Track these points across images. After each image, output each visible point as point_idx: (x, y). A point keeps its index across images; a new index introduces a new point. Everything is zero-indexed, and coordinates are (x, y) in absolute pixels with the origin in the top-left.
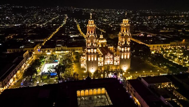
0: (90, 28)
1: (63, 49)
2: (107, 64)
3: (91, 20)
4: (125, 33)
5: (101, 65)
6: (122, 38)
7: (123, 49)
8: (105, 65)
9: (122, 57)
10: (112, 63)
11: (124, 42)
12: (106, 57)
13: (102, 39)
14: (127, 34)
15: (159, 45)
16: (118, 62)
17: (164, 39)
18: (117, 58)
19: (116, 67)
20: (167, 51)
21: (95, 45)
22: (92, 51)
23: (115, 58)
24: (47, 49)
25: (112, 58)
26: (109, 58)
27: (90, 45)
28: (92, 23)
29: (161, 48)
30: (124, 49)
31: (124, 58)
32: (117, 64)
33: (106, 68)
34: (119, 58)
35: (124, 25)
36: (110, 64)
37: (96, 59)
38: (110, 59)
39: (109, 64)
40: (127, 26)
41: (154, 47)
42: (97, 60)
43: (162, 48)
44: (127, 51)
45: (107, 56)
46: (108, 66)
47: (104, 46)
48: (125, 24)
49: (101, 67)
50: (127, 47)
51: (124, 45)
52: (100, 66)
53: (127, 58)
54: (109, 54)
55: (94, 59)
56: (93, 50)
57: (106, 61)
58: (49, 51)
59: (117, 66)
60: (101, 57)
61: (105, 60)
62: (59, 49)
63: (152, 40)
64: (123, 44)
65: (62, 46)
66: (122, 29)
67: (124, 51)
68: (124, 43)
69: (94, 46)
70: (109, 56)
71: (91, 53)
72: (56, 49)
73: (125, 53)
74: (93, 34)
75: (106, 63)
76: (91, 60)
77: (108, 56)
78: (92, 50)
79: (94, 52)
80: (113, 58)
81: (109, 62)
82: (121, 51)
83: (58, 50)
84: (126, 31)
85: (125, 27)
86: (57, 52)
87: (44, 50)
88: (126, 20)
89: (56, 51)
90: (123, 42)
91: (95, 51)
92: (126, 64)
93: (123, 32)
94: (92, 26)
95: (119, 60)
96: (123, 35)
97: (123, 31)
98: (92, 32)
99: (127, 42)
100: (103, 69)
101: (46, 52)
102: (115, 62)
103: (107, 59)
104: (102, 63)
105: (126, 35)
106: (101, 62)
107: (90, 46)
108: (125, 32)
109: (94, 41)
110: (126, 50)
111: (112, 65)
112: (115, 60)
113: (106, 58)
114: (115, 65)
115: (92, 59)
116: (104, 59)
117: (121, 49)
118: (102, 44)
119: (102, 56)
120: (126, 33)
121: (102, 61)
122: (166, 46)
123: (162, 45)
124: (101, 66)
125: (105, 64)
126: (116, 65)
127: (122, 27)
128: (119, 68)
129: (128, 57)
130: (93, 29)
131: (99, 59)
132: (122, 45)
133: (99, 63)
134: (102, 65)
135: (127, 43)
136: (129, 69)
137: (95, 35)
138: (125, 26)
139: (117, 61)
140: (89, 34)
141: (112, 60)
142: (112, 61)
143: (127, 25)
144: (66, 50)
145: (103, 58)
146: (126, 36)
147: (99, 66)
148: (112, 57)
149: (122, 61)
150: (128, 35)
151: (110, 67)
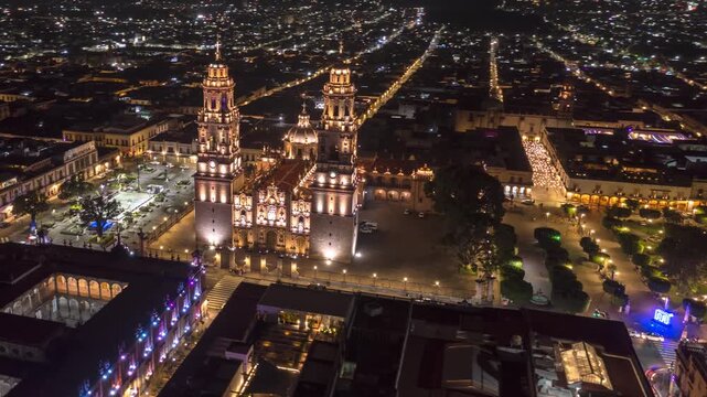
0: (209, 91)
2: (265, 222)
3: (216, 66)
4: (330, 119)
5: (243, 222)
7: (322, 179)
8: (258, 226)
9: (320, 208)
10: (282, 223)
12: (261, 198)
14: (340, 123)
16: (307, 224)
18: (302, 208)
19: (298, 241)
21: (223, 151)
22: (213, 170)
23: (294, 206)
25: (282, 203)
26: (272, 201)
27: (208, 147)
30: (328, 177)
31: (325, 212)
32: (301, 229)
33: (264, 236)
34: (308, 207)
36: (278, 224)
37: (223, 199)
38: (277, 205)
39: (272, 223)
42: (230, 202)
44: (338, 186)
45: (266, 194)
46: (271, 232)
47: (306, 157)
49: (243, 230)
50: (340, 172)
52: (241, 227)
53: (337, 214)
54: (273, 189)
55: (218, 197)
56: (217, 167)
57: (264, 214)
59: (301, 237)
60: (243, 196)
61: (259, 208)
67: (327, 185)
68: (328, 156)
69: (219, 153)
70: (272, 197)
71: (208, 174)
72: (193, 145)
73: (332, 195)
74: (217, 110)
75: (262, 218)
76: (208, 200)
77: (269, 196)
78: (213, 164)
79: (217, 175)
80: (288, 206)
81: (274, 219)
82: (316, 185)
84: (336, 114)
85: (331, 97)
86: (193, 158)
87: (157, 145)
89: (192, 154)
91: (223, 169)
92: (334, 237)
94: (214, 84)
95: (308, 214)
97: (326, 112)
98: (214, 106)
99: (340, 152)
100: (251, 239)
102: (294, 222)
103: (266, 205)
104: (249, 217)
105: (335, 126)
106: (244, 213)
107: (206, 152)
108: (332, 117)
109: (221, 137)
110: (333, 181)
111: (284, 229)
112: (294, 213)
113: (261, 201)
114: (294, 230)
115: (213, 197)
117: (316, 177)
118: (299, 150)
119: (249, 194)
120: (336, 120)
121: (250, 208)
124: (245, 228)
125: (258, 222)
126: (297, 234)
128: (308, 245)
129: (343, 210)
131: (237, 200)
133: (237, 215)
134: (249, 225)
135: (340, 157)
137: (223, 117)
138: (331, 92)
139: (301, 220)
141: (284, 211)
142: (284, 216)
143: (336, 89)
145: (249, 201)
146: (335, 129)
147: (237, 224)
148: (282, 200)
149: (322, 222)
150: (343, 128)
151: (278, 238)
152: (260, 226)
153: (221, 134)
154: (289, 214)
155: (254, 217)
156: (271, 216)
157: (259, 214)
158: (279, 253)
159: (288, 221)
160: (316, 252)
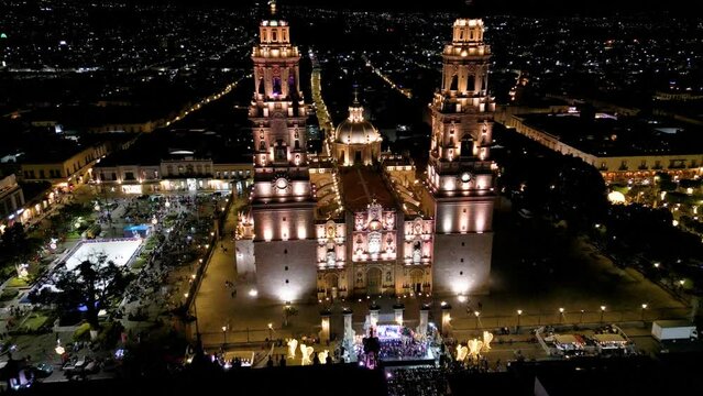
0: (267, 65)
1: (195, 170)
2: (364, 258)
3: (274, 23)
4: (461, 96)
5: (332, 263)
6: (447, 122)
7: (449, 185)
8: (356, 264)
9: (447, 226)
10: (391, 255)
11: (458, 145)
12: (360, 224)
13: (358, 128)
14: (476, 100)
15: (650, 160)
16: (427, 250)
17: (674, 131)
18: (417, 230)
19: (413, 277)
20: (690, 191)
21: (297, 161)
22: (282, 192)
23: (408, 228)
24: (123, 170)
25: (390, 227)
26: (374, 225)
27: (272, 157)
28: (280, 40)
29: (658, 174)
30: (459, 181)
31: (455, 231)
32: (417, 259)
33: (364, 277)
34: (428, 227)
35: (459, 50)
36: (384, 257)
37: (302, 233)
38: (384, 231)
39: (375, 257)
40: (477, 54)
41: (623, 168)
42: (312, 236)
43: (664, 176)
44: (473, 192)
45: (366, 216)
46: (374, 267)
47: (368, 162)
48: (465, 48)
49: (332, 274)
50: (475, 173)
51: (456, 159)
52: (328, 270)
53: (472, 231)
54: (375, 208)
55: (293, 231)
56: (290, 186)
57: (362, 245)
58: (130, 179)
59: (419, 269)
60: (331, 224)
61: (355, 239)
62: (176, 171)
63: (614, 137)
64: (450, 156)
65: (191, 158)
66: (448, 74)
67: (458, 192)
68: (458, 151)
69: (292, 164)
70: (375, 220)
71: (274, 199)
72: (164, 167)
73: (465, 205)
74: (283, 96)
75: (360, 252)
76: (276, 238)
77: (370, 218)
78: (281, 183)
79: (291, 198)
80: (398, 230)
81: (378, 250)
82: (441, 194)
83: (171, 177)
84: (471, 87)
85: (465, 62)
86: (166, 184)
88: (472, 23)
89: (164, 178)
90: (451, 145)
91: (299, 188)
92: (467, 262)
93: (453, 93)
94: (275, 53)
95: (427, 237)
96: (449, 108)
97: (454, 86)
98: (277, 89)
99: (476, 145)
100: (344, 284)
101: (119, 181)
102: (408, 250)
103: (365, 231)
104: (341, 253)
105: (470, 105)
106: (333, 250)
107: (270, 165)
108: (465, 92)
109: (294, 139)
110: (466, 186)
111: (390, 262)
112: (408, 238)
113: (359, 228)
114: (408, 262)
115: (285, 232)
116: (351, 232)
117: (441, 182)
118: (358, 153)
119: (340, 220)
120: (471, 96)
121: (341, 240)
122: (682, 167)
123: (665, 160)
124: (336, 270)
125: (355, 258)
126: (413, 266)
127: (449, 62)
128: (428, 279)
129: (480, 224)
130: (285, 73)
131: (321, 231)
132: (444, 160)
133: (322, 253)
134: (341, 264)
135: (475, 150)
136: (484, 287)
137: (296, 107)
138: (464, 54)
139: (418, 247)
140: (260, 96)
141: (394, 237)
142: (393, 245)
143: (472, 50)
144: (209, 176)
145: (341, 230)
146: (470, 110)
147: (322, 266)
148: (390, 222)
149: (447, 245)
150: (482, 106)
151: (384, 275)
152: (359, 263)
153: (293, 133)
154: (401, 242)
155: (349, 252)
156: (373, 247)
157: (355, 246)
158: (385, 295)
159: (400, 250)
160: (442, 288)
